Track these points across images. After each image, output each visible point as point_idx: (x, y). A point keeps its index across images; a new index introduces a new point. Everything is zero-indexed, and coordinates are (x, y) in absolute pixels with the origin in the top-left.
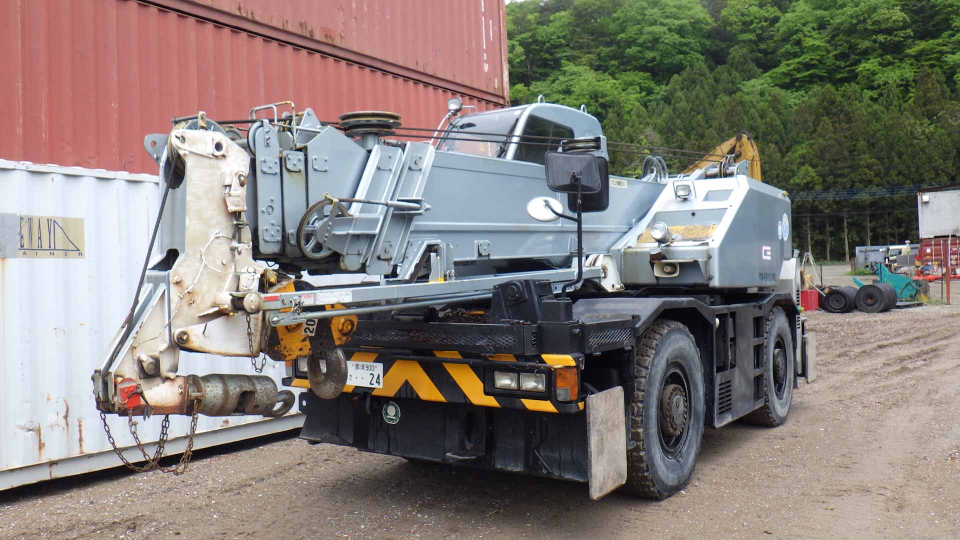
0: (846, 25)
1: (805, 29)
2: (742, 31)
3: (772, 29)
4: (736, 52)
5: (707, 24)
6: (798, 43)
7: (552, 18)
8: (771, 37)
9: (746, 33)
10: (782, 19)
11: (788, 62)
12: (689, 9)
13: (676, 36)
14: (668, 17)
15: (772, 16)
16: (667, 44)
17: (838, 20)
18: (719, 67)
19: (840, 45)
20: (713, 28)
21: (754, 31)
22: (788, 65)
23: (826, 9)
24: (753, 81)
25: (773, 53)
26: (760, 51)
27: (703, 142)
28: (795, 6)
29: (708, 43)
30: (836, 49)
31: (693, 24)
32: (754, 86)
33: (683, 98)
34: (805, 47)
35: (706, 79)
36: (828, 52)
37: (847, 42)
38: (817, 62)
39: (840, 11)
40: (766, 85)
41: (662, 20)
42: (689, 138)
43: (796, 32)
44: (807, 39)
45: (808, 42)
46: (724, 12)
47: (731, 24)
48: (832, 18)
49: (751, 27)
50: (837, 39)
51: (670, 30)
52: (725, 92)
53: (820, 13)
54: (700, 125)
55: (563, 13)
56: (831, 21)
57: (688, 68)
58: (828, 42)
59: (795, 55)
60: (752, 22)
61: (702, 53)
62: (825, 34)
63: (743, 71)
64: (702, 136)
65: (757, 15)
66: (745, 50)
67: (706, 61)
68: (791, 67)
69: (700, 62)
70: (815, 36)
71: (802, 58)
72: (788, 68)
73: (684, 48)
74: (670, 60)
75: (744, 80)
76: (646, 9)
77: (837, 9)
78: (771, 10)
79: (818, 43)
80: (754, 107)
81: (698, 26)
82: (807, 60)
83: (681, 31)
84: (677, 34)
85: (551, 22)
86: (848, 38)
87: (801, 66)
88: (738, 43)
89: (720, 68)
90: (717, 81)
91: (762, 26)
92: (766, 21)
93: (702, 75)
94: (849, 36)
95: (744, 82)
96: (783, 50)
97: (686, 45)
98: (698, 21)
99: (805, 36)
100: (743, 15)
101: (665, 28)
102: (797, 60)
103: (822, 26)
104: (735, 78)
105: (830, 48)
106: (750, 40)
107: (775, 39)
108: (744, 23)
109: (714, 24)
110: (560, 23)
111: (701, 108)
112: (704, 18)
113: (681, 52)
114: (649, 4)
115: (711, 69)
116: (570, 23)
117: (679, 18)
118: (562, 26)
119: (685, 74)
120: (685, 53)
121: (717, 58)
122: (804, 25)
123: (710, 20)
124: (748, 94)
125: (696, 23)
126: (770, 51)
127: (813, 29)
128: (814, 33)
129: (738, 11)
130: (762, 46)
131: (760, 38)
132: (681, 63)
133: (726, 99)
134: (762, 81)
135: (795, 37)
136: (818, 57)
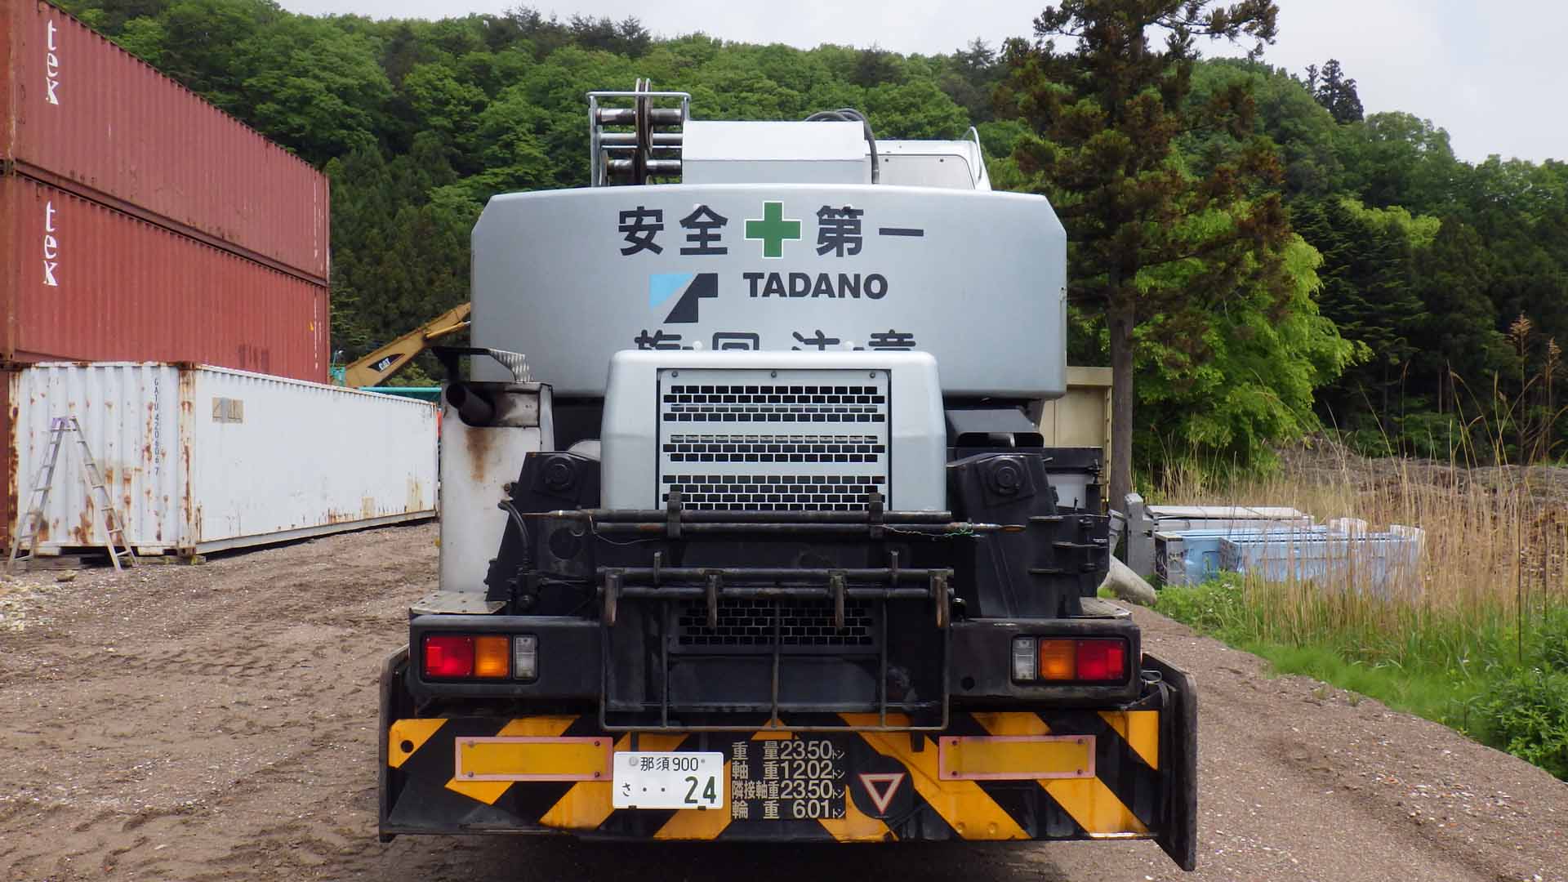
0: (569, 136)
1: (519, 129)
2: (433, 112)
3: (474, 117)
4: (423, 141)
5: (384, 91)
6: (509, 145)
7: (128, 24)
8: (474, 129)
9: (438, 115)
10: (489, 109)
11: (496, 170)
12: (359, 64)
13: (339, 101)
14: (324, 68)
15: (475, 99)
16: (323, 109)
17: (560, 128)
18: (398, 156)
19: (563, 162)
20: (393, 100)
21: (449, 115)
22: (496, 175)
23: (546, 107)
24: (447, 188)
25: (475, 150)
26: (458, 146)
27: (380, 270)
28: (506, 93)
29: (384, 119)
30: (557, 165)
31: (362, 88)
32: (448, 196)
33: (347, 196)
34: (518, 155)
35: (381, 173)
36: (547, 167)
37: (571, 159)
38: (531, 178)
39: (563, 115)
40: (465, 198)
41: (317, 71)
42: (360, 260)
43: (508, 130)
44: (523, 144)
45: (524, 149)
46: (409, 79)
47: (417, 99)
48: (554, 122)
49: (447, 109)
50: (559, 152)
51: (329, 90)
52: (408, 197)
53: (539, 111)
54: (376, 245)
55: (149, 23)
56: (553, 127)
57: (354, 151)
58: (547, 153)
59: (505, 162)
60: (447, 103)
61: (373, 132)
62: (543, 139)
63: (434, 171)
64: (378, 261)
65: (455, 94)
66: (436, 142)
67: (380, 144)
68: (500, 179)
69: (374, 150)
70: (532, 142)
71: (515, 168)
72: (495, 180)
73: (349, 121)
74: (327, 134)
75: (435, 185)
76: (292, 48)
77: (562, 112)
78: (475, 90)
79: (536, 153)
80: (450, 228)
81: (370, 92)
82: (520, 173)
83: (345, 94)
84: (339, 97)
85: (125, 31)
86: (573, 154)
87: (511, 180)
88: (427, 127)
89: (400, 159)
90: (395, 177)
91: (462, 111)
92: (467, 103)
93: (375, 166)
94: (574, 150)
95: (435, 189)
96: (488, 151)
97: (352, 116)
98: (371, 85)
99: (519, 139)
100: (436, 89)
101: (321, 86)
102: (507, 170)
103: (540, 128)
104: (421, 178)
105: (550, 163)
106: (443, 127)
107: (478, 132)
108: (437, 101)
109: (395, 95)
110: (145, 38)
111: (376, 218)
112: (381, 83)
113: (343, 126)
114: (296, 42)
115: (388, 160)
116: (161, 41)
117: (343, 75)
118: (147, 44)
119: (349, 160)
120: (349, 128)
121: (395, 143)
122: (518, 123)
123: (389, 87)
124: (441, 206)
125: (368, 87)
126: (471, 147)
127: (529, 131)
128: (529, 137)
129: (429, 82)
130: (460, 140)
131: (458, 128)
132: (343, 142)
133: (411, 209)
134: (460, 191)
135: (505, 137)
136: (534, 172)
